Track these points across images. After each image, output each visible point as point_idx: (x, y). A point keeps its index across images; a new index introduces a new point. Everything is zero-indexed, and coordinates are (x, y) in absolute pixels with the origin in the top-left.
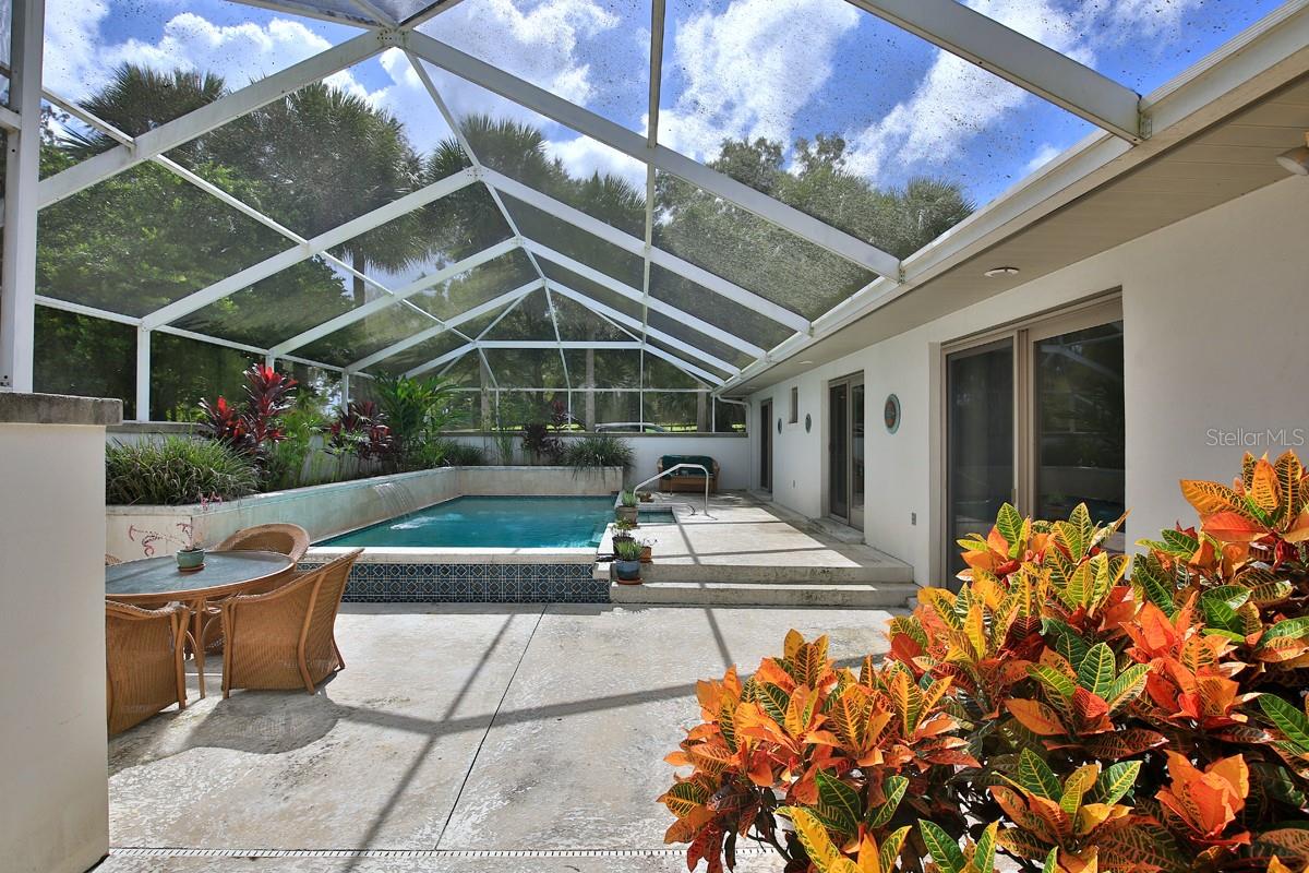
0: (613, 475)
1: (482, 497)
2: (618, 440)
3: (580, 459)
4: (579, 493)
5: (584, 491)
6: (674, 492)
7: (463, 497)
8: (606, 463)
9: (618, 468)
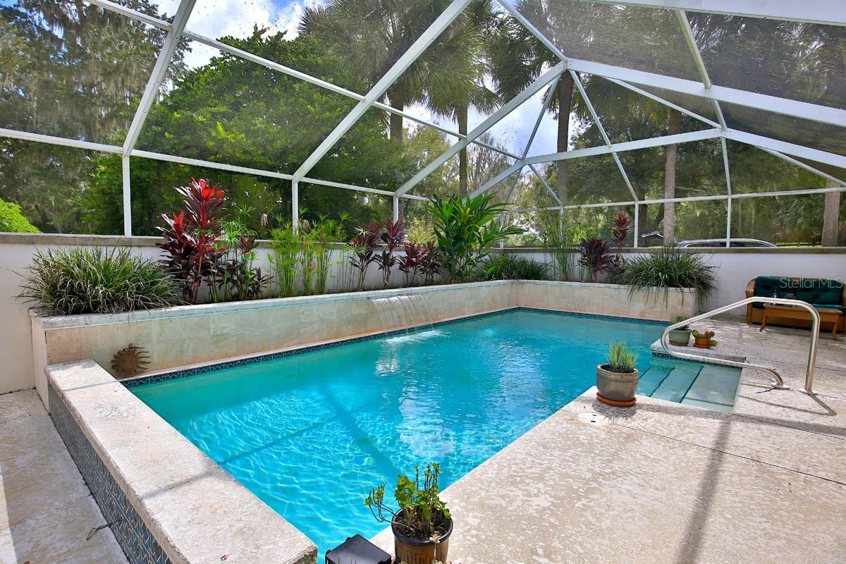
0: (680, 298)
1: (536, 310)
2: (693, 256)
3: (640, 278)
4: (635, 315)
5: (642, 313)
6: (768, 325)
7: (519, 309)
8: (670, 283)
9: (686, 290)
